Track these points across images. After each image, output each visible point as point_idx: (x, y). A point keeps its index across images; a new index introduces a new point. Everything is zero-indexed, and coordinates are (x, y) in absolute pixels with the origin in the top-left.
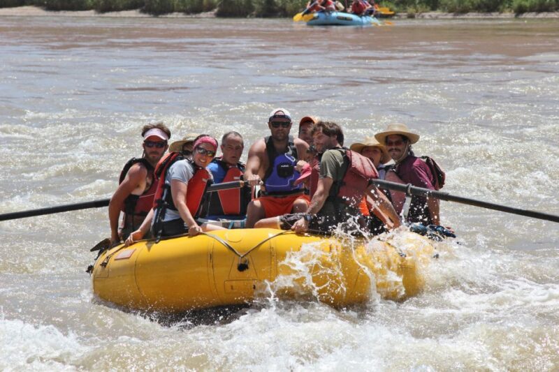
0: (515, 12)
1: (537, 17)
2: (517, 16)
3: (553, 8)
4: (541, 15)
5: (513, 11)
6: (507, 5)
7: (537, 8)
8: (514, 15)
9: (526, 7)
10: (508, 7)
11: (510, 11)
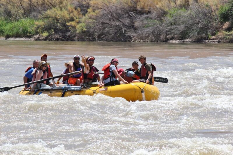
0: (5, 37)
1: (15, 40)
2: (6, 39)
3: (22, 36)
4: (18, 39)
5: (4, 37)
6: (2, 34)
7: (15, 36)
8: (5, 39)
9: (10, 35)
10: (2, 35)
11: (3, 37)
